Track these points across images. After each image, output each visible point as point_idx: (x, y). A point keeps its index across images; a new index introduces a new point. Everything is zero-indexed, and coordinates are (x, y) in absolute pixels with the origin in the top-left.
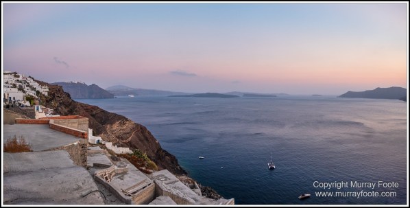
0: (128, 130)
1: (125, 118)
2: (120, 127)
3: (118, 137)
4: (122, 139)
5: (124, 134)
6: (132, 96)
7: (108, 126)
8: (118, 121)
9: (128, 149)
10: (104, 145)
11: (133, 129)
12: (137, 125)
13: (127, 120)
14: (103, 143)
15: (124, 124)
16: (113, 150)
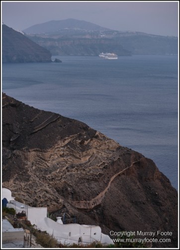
0: (95, 169)
1: (86, 128)
2: (70, 160)
3: (62, 191)
4: (75, 196)
5: (82, 180)
6: (112, 57)
7: (32, 154)
8: (63, 138)
9: (98, 229)
10: (23, 215)
11: (110, 167)
12: (126, 153)
13: (92, 134)
14: (19, 208)
15: (84, 148)
16: (50, 232)
